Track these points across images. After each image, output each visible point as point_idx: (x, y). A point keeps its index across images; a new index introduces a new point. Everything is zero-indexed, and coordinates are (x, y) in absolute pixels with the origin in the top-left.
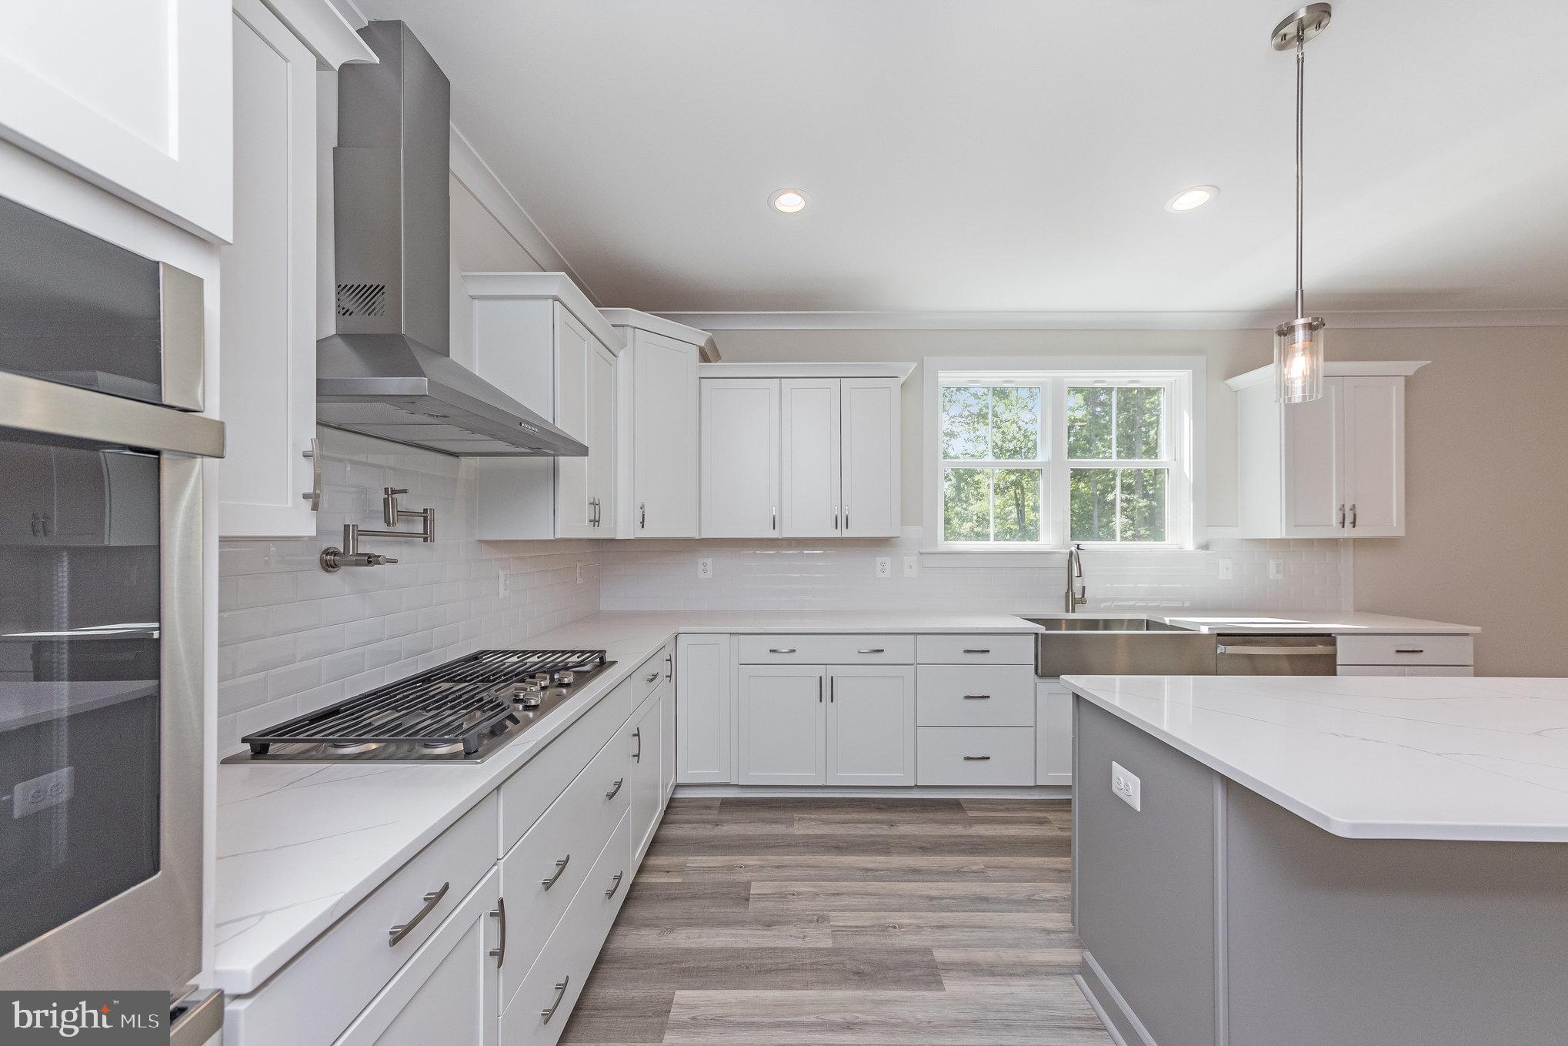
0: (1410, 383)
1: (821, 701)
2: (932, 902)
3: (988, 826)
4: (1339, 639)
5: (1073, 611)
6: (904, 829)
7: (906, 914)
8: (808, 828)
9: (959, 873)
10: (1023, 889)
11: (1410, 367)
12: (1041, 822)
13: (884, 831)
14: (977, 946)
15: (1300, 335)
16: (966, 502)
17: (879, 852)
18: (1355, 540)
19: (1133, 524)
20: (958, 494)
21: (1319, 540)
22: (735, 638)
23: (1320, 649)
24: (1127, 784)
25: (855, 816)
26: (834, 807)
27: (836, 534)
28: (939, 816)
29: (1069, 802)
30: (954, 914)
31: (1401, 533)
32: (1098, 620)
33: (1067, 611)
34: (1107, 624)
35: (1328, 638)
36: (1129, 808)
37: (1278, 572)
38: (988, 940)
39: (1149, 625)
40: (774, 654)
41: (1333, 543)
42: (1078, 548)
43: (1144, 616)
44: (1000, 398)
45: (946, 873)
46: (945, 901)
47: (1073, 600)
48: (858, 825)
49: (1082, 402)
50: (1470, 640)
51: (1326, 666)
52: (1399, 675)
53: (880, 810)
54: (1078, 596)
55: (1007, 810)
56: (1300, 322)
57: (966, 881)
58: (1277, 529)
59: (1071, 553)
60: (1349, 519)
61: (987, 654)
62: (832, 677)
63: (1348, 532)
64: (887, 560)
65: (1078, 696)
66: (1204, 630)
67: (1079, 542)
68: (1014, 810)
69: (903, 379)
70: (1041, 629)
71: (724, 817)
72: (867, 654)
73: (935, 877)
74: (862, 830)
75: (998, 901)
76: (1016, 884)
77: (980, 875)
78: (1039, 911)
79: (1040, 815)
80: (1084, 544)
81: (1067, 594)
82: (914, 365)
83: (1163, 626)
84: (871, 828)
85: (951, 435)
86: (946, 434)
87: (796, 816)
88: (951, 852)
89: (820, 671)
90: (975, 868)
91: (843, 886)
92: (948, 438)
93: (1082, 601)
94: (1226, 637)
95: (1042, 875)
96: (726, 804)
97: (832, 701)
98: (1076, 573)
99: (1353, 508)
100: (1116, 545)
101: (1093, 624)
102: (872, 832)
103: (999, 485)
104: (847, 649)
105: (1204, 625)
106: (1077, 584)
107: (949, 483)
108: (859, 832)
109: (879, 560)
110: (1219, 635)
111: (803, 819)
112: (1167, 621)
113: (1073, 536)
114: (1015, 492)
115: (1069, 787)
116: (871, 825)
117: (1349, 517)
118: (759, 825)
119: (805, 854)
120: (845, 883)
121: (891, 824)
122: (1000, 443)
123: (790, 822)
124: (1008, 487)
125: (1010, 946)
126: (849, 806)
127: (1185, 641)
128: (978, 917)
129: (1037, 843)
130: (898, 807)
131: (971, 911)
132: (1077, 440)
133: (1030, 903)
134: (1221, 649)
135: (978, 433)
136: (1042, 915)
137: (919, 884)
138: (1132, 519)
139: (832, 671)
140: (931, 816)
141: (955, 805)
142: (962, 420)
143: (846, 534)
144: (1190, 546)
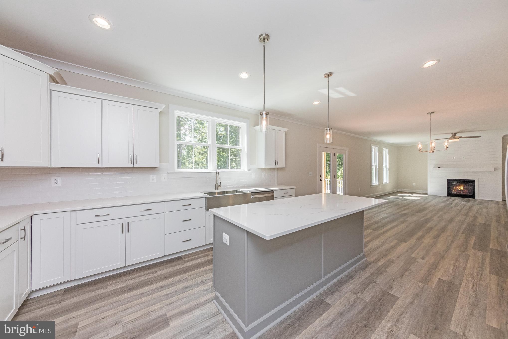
0: (286, 134)
1: (123, 233)
2: (168, 296)
3: (190, 262)
4: (275, 192)
5: (218, 190)
6: (159, 273)
7: (157, 304)
8: (114, 287)
9: (179, 282)
10: (199, 279)
11: (286, 130)
12: (207, 256)
13: (152, 276)
14: (183, 305)
15: (264, 115)
16: (190, 157)
17: (148, 285)
18: (278, 168)
19: (237, 165)
20: (188, 155)
21: (272, 168)
22: (73, 213)
23: (271, 194)
24: (226, 238)
25: (139, 274)
26: (130, 273)
27: (131, 166)
28: (173, 264)
29: (212, 248)
30: (176, 297)
31: (285, 167)
32: (225, 191)
33: (216, 190)
34: (227, 192)
35: (272, 191)
36: (226, 245)
37: (264, 176)
38: (187, 301)
39: (237, 192)
40: (97, 217)
41: (274, 169)
42: (219, 171)
43: (235, 190)
44: (201, 125)
45: (174, 284)
46: (173, 294)
47: (217, 187)
48: (140, 278)
49: (224, 130)
50: (294, 190)
51: (272, 198)
52: (282, 198)
53: (150, 268)
54: (219, 185)
55: (197, 255)
56: (264, 112)
57: (181, 283)
58: (263, 166)
59: (217, 172)
60: (276, 164)
61: (190, 206)
62: (128, 223)
63: (276, 167)
64: (155, 176)
65: (214, 215)
66: (249, 192)
67: (219, 169)
68: (199, 254)
69: (160, 110)
70: (207, 196)
71: (65, 297)
72: (144, 211)
73: (170, 286)
74: (142, 279)
75: (192, 286)
76: (198, 278)
77: (187, 279)
78: (204, 284)
79: (207, 253)
80: (221, 170)
81: (216, 184)
82: (164, 106)
83: (239, 192)
84: (145, 277)
85: (186, 135)
86: (183, 134)
87: (109, 283)
88: (177, 275)
89: (123, 221)
90: (185, 278)
91: (130, 304)
92: (184, 136)
93: (220, 186)
94: (253, 193)
95: (206, 272)
96: (67, 291)
97: (128, 232)
98: (218, 178)
99: (277, 161)
100: (229, 170)
101: (223, 193)
102: (146, 278)
103: (201, 153)
104: (136, 210)
105: (248, 190)
106: (219, 181)
107: (185, 151)
108: (140, 280)
109: (151, 176)
110: (252, 193)
111: (113, 283)
112: (241, 190)
113: (218, 167)
114: (206, 155)
115: (212, 243)
116: (145, 276)
117: (277, 164)
118: (88, 294)
119: (112, 298)
120: (131, 303)
121: (154, 273)
122: (201, 139)
123: (107, 287)
124: (203, 153)
125: (195, 300)
126: (137, 271)
127: (245, 195)
128: (184, 295)
129: (205, 263)
130: (158, 265)
131: (182, 293)
132: (223, 140)
133: (202, 282)
134: (252, 197)
135: (194, 135)
136: (205, 285)
137: (163, 291)
138: (236, 164)
139: (128, 220)
140: (170, 265)
141: (180, 258)
142: (189, 130)
143: (135, 166)
144: (246, 170)
